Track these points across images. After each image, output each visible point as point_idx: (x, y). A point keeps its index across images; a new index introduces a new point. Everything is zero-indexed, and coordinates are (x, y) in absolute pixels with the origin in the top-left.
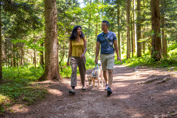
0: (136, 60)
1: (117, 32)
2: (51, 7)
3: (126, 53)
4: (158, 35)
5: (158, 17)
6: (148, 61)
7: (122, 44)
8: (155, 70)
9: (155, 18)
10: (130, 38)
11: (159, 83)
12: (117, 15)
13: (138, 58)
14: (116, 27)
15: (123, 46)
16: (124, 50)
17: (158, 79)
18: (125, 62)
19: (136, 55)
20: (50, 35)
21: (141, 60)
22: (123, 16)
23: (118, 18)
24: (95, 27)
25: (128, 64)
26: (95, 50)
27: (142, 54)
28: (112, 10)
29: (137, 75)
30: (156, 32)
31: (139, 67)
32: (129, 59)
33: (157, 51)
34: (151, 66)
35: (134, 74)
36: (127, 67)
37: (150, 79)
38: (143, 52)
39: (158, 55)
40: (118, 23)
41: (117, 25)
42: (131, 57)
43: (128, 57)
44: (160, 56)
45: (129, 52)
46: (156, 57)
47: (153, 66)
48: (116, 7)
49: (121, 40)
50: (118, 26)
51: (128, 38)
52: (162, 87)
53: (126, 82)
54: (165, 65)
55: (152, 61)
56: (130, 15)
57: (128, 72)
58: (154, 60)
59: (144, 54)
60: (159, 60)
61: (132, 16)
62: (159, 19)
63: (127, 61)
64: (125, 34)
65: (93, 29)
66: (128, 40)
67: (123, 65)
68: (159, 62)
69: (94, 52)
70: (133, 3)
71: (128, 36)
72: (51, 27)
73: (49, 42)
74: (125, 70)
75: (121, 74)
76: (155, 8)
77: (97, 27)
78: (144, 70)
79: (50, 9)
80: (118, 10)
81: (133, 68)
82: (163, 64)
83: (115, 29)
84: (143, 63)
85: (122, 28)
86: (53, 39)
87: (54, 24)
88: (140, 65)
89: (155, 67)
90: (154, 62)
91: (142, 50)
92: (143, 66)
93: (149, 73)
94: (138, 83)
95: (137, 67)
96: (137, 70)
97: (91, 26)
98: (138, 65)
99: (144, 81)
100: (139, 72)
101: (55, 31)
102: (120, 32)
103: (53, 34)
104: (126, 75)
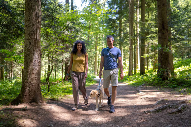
0: (140, 78)
1: (118, 45)
2: (34, 7)
3: (128, 69)
4: (166, 49)
5: (165, 30)
6: (154, 80)
7: (124, 59)
8: (163, 91)
9: (163, 31)
10: (132, 52)
11: (173, 113)
12: (119, 28)
13: (142, 76)
14: (117, 40)
15: (124, 61)
16: (126, 65)
17: (171, 106)
18: (126, 80)
19: (139, 71)
20: (30, 43)
21: (145, 78)
22: (126, 29)
23: (120, 30)
24: (95, 40)
25: (129, 82)
26: (93, 65)
27: (146, 71)
28: (114, 21)
29: (141, 99)
30: (164, 47)
31: (143, 87)
32: (131, 76)
33: (164, 69)
34: (158, 86)
35: (139, 96)
36: (129, 85)
37: (160, 106)
38: (146, 69)
39: (166, 73)
40: (120, 36)
41: (118, 38)
42: (133, 73)
43: (130, 73)
44: (168, 74)
45: (132, 68)
46: (163, 76)
47: (160, 86)
48: (118, 19)
49: (123, 54)
50: (120, 39)
51: (130, 52)
52: (179, 119)
53: (128, 108)
54: (175, 86)
55: (158, 80)
56: (134, 27)
57: (131, 93)
58: (161, 78)
59: (147, 71)
60: (167, 79)
61: (136, 28)
62: (166, 31)
63: (129, 78)
64: (127, 48)
65: (93, 42)
66: (130, 54)
67: (124, 83)
68: (167, 81)
69: (93, 67)
70: (137, 15)
71: (131, 51)
72: (32, 33)
73: (28, 52)
74: (127, 90)
75: (121, 96)
76: (162, 19)
77: (97, 39)
78: (150, 90)
79: (32, 11)
80: (121, 21)
81: (136, 87)
82: (172, 84)
83: (116, 43)
84: (147, 82)
85: (124, 41)
86: (34, 49)
87: (36, 30)
88: (145, 85)
89: (162, 87)
90: (161, 81)
91: (145, 66)
92: (148, 85)
93: (157, 95)
94: (144, 111)
95: (141, 86)
96: (141, 90)
97: (91, 38)
98: (142, 84)
99: (152, 107)
100: (143, 93)
101: (37, 38)
102: (122, 46)
103: (34, 42)
104: (128, 98)
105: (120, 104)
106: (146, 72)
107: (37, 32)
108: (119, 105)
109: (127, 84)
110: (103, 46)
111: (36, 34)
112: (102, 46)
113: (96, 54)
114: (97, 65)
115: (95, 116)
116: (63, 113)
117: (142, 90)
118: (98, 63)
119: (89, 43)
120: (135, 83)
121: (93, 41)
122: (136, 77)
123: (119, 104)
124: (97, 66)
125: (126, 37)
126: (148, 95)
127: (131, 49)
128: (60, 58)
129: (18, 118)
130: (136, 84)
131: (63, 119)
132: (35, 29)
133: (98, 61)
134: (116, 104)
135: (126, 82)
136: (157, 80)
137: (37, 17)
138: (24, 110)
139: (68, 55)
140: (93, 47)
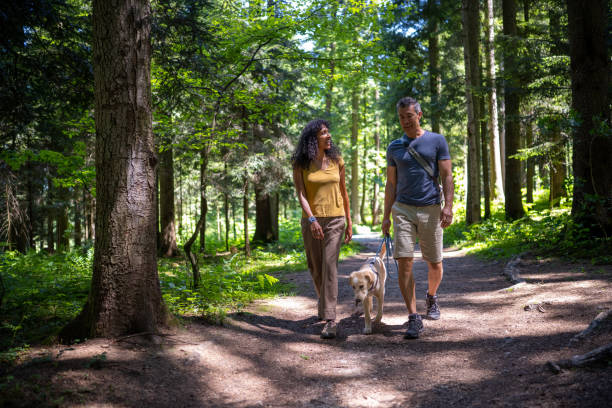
0: (507, 231)
1: (428, 122)
6: (561, 236)
8: (601, 278)
9: (588, 61)
10: (478, 144)
12: (427, 64)
13: (515, 222)
14: (424, 104)
18: (460, 237)
19: (503, 207)
21: (526, 229)
22: (451, 67)
24: (351, 108)
25: (472, 245)
27: (525, 205)
28: (410, 44)
29: (526, 308)
31: (524, 262)
32: (475, 226)
33: (596, 195)
34: (578, 257)
35: (514, 298)
36: (470, 257)
38: (525, 199)
40: (432, 91)
41: (428, 99)
42: (483, 214)
45: (476, 197)
46: (592, 220)
47: (583, 258)
48: (423, 35)
50: (432, 103)
51: (470, 146)
55: (578, 237)
56: (479, 60)
58: (587, 230)
59: (530, 205)
61: (484, 63)
63: (468, 231)
64: (459, 130)
65: (344, 118)
67: (453, 248)
70: (487, 17)
71: (473, 137)
72: (120, 81)
73: (108, 154)
74: (468, 274)
76: (585, 21)
77: (355, 106)
80: (433, 42)
81: (500, 265)
84: (537, 245)
85: (448, 108)
86: (126, 141)
87: (134, 72)
88: (530, 254)
89: (593, 261)
90: (586, 239)
91: (522, 190)
92: (539, 255)
93: (580, 293)
94: (549, 364)
95: (515, 260)
96: (519, 276)
97: (336, 105)
98: (519, 250)
99: (575, 345)
100: (530, 286)
101: (138, 101)
102: (440, 125)
103: (127, 117)
104: (476, 305)
105: (449, 331)
106: (526, 210)
107: (135, 79)
108: (446, 338)
109: (465, 251)
110: (378, 129)
111: (135, 85)
112: (374, 129)
113: (354, 154)
114: (361, 190)
115: (357, 384)
116: (240, 375)
117: (523, 273)
118: (361, 186)
119: (332, 119)
120: (494, 249)
121: (342, 112)
122: (495, 226)
123: (444, 331)
124: (361, 195)
125: (453, 92)
126: (549, 293)
127: (473, 132)
128: (236, 173)
129: (71, 400)
130: (496, 253)
131: (238, 400)
132: (129, 66)
133: (362, 176)
134: (435, 332)
135: (458, 246)
136: (575, 234)
137: (135, 24)
138: (97, 364)
139: (261, 163)
140: (345, 132)
